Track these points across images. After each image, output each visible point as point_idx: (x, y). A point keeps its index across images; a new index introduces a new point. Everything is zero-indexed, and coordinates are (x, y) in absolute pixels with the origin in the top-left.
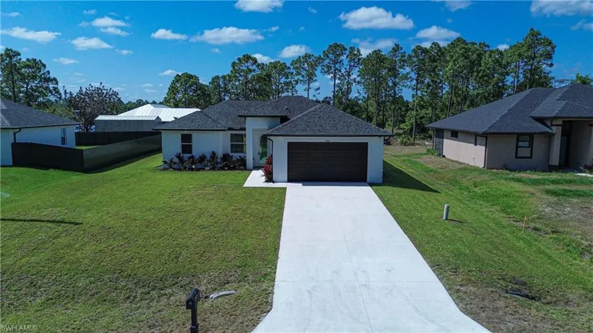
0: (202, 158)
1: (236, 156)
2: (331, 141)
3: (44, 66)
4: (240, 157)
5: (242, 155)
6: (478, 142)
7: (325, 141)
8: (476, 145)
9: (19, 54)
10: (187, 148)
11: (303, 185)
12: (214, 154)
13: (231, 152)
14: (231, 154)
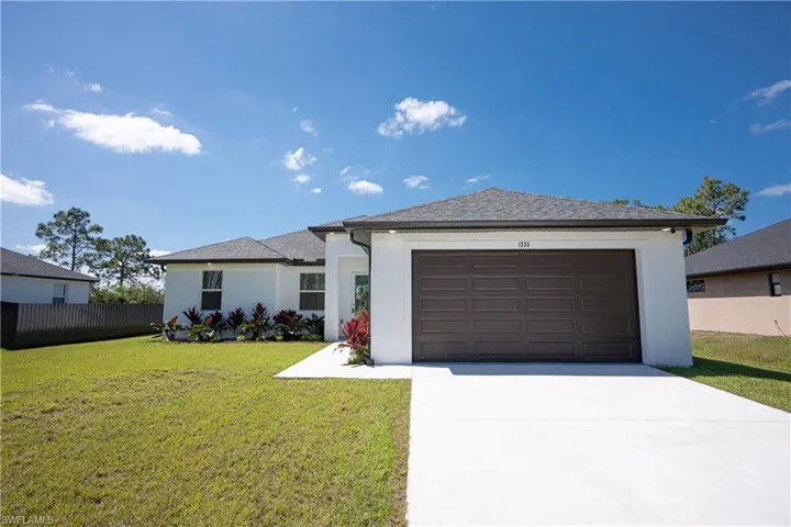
0: (238, 317)
1: (307, 314)
2: (532, 246)
3: (144, 244)
4: (313, 315)
5: (319, 313)
6: (777, 287)
7: (516, 246)
8: (773, 294)
9: (88, 215)
10: (212, 300)
11: (454, 373)
12: (260, 309)
13: (301, 308)
14: (299, 312)
